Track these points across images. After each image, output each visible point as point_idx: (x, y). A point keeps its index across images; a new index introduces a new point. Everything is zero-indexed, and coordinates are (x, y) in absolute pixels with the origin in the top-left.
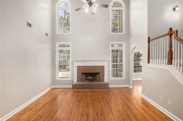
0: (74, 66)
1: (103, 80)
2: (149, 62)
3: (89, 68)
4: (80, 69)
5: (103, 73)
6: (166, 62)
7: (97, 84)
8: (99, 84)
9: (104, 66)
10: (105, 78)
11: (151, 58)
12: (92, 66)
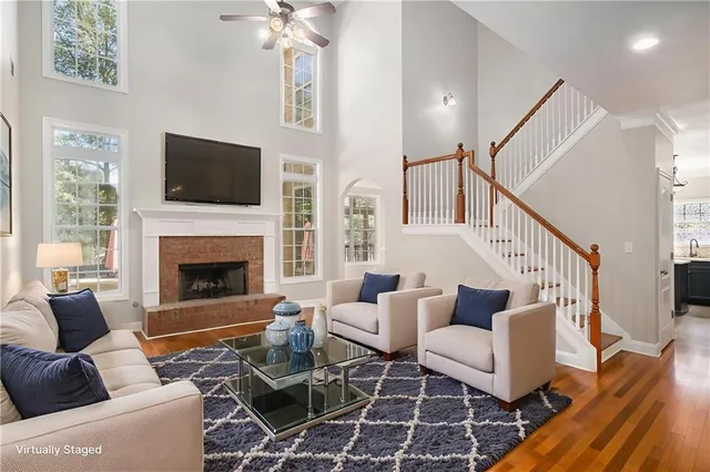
0: (144, 235)
1: (260, 288)
2: (406, 222)
3: (209, 245)
4: (174, 247)
5: (259, 262)
6: (451, 217)
7: (247, 302)
8: (256, 301)
9: (260, 239)
10: (265, 280)
11: (412, 211)
12: (220, 237)
